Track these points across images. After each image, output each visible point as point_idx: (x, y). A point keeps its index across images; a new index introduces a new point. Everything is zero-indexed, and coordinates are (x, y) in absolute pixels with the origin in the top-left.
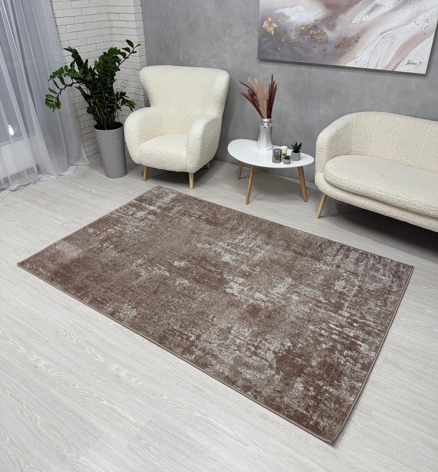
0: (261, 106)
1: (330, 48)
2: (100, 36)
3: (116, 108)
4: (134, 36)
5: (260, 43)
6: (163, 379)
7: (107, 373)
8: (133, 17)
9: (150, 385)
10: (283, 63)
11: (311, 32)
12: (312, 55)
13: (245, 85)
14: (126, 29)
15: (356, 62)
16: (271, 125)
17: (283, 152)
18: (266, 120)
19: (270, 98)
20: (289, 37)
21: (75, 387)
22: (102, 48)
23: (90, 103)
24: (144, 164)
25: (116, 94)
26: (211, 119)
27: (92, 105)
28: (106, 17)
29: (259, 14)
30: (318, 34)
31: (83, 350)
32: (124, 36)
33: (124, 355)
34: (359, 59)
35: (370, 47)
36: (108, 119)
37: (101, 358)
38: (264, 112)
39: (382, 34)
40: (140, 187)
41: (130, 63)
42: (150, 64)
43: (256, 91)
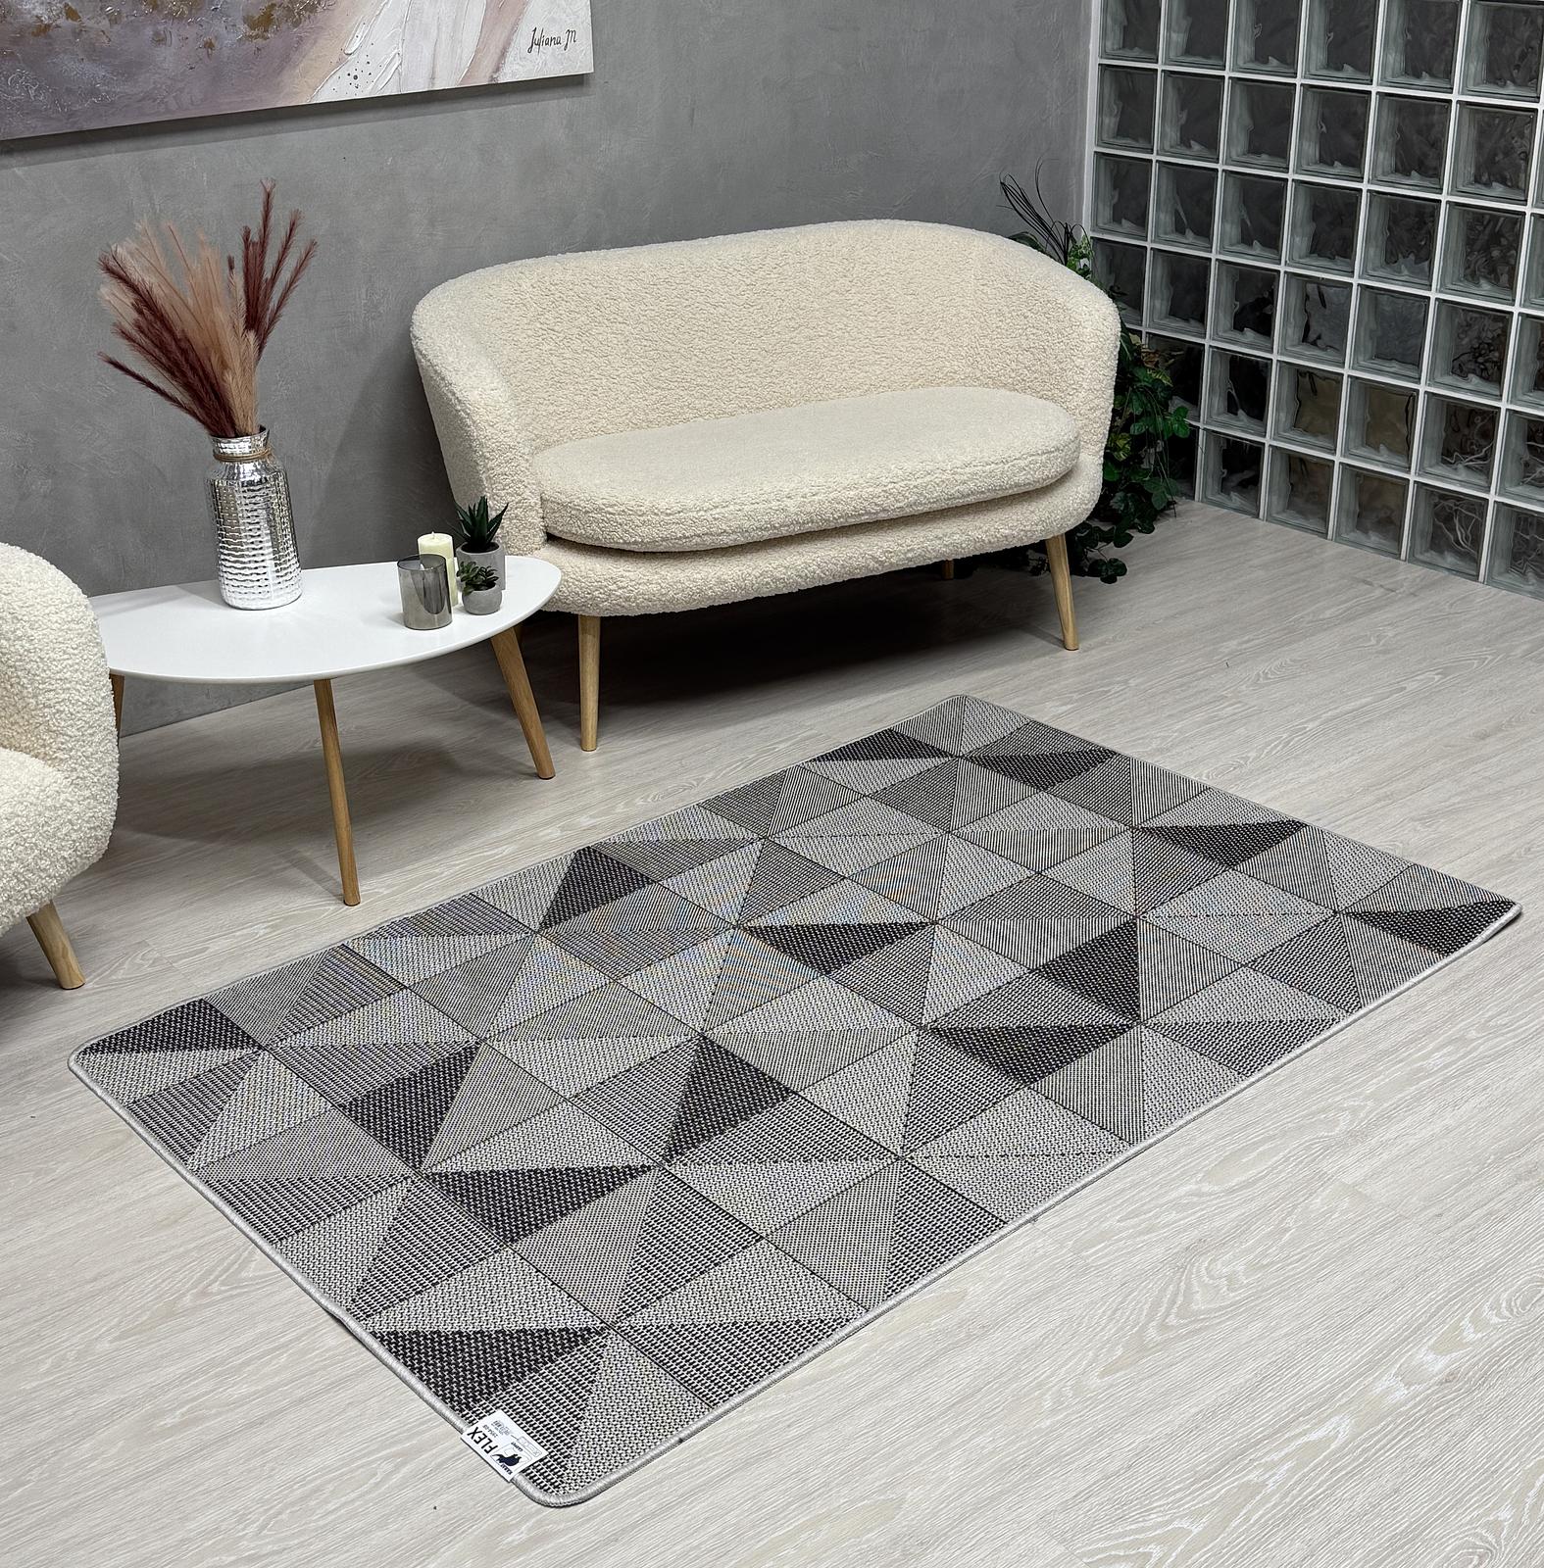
1: (231, 34)
12: (156, 83)
15: (355, 77)
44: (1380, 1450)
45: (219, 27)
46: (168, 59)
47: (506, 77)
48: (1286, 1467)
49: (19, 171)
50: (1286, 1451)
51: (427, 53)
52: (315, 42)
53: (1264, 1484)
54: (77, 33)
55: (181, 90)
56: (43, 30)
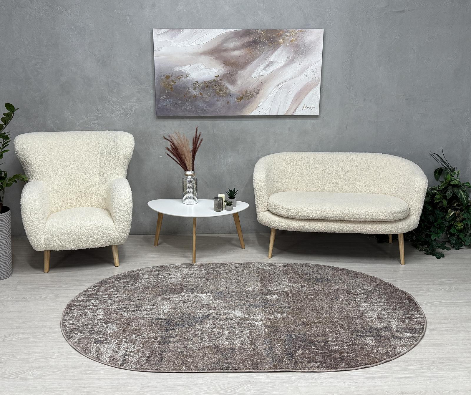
1: (233, 100)
12: (216, 108)
13: (167, 139)
15: (259, 111)
18: (190, 173)
20: (191, 93)
30: (219, 88)
34: (262, 108)
35: (270, 97)
38: (190, 165)
45: (231, 99)
46: (219, 104)
47: (296, 114)
49: (188, 122)
51: (277, 108)
52: (251, 103)
54: (202, 98)
55: (221, 110)
56: (195, 96)
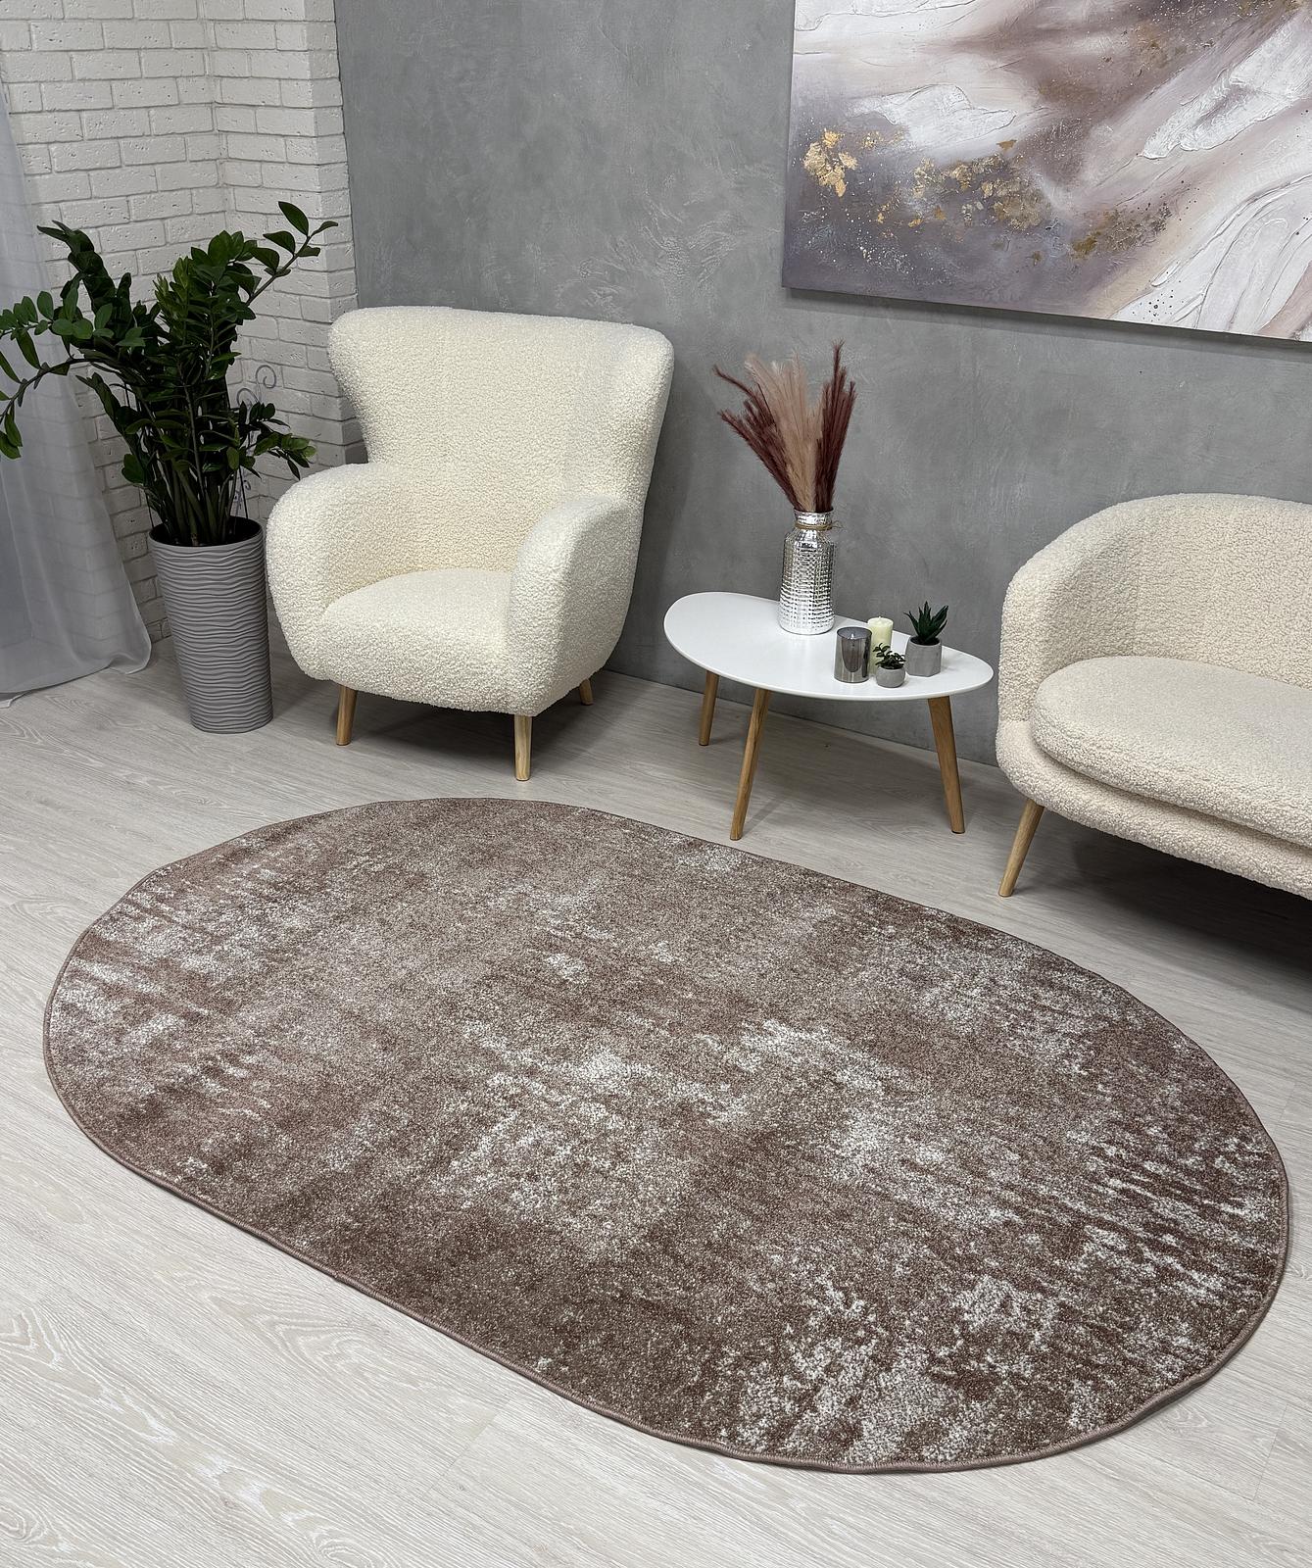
0: (792, 465)
1: (1056, 251)
2: (179, 193)
3: (237, 460)
4: (310, 195)
5: (791, 228)
6: (408, 1515)
7: (184, 1492)
8: (306, 123)
9: (359, 1542)
10: (876, 306)
11: (987, 189)
12: (988, 277)
13: (734, 382)
14: (281, 166)
15: (1156, 307)
16: (831, 538)
17: (877, 640)
18: (811, 519)
19: (828, 435)
20: (902, 206)
21: (57, 1546)
22: (187, 236)
23: (133, 442)
24: (343, 681)
25: (237, 409)
26: (601, 510)
27: (145, 449)
28: (201, 120)
29: (788, 118)
30: (1011, 195)
31: (94, 1401)
32: (272, 193)
33: (256, 1421)
34: (1168, 292)
35: (1207, 249)
36: (202, 503)
37: (166, 1430)
38: (806, 490)
39: (1254, 199)
40: (323, 767)
41: (293, 296)
42: (370, 298)
43: (773, 406)
44: (138, 1462)
45: (1049, 243)
46: (1001, 258)
48: (117, 1408)
49: (889, 322)
50: (136, 1408)
51: (1232, 300)
52: (1128, 269)
53: (97, 1396)
55: (1006, 288)
